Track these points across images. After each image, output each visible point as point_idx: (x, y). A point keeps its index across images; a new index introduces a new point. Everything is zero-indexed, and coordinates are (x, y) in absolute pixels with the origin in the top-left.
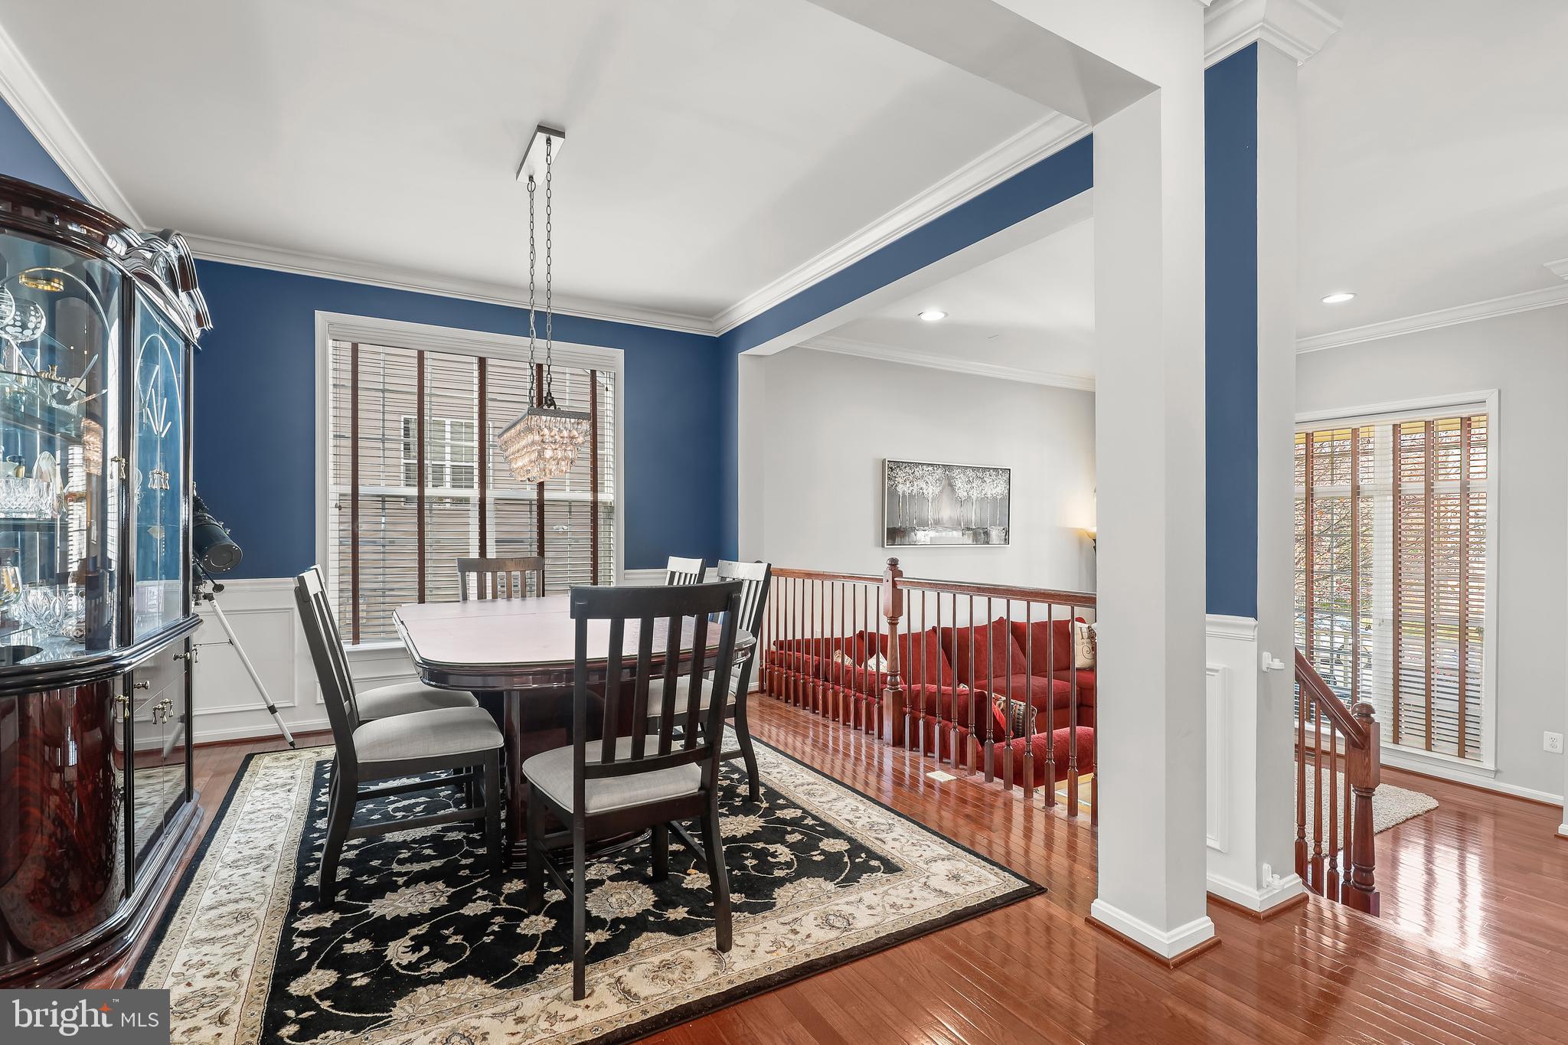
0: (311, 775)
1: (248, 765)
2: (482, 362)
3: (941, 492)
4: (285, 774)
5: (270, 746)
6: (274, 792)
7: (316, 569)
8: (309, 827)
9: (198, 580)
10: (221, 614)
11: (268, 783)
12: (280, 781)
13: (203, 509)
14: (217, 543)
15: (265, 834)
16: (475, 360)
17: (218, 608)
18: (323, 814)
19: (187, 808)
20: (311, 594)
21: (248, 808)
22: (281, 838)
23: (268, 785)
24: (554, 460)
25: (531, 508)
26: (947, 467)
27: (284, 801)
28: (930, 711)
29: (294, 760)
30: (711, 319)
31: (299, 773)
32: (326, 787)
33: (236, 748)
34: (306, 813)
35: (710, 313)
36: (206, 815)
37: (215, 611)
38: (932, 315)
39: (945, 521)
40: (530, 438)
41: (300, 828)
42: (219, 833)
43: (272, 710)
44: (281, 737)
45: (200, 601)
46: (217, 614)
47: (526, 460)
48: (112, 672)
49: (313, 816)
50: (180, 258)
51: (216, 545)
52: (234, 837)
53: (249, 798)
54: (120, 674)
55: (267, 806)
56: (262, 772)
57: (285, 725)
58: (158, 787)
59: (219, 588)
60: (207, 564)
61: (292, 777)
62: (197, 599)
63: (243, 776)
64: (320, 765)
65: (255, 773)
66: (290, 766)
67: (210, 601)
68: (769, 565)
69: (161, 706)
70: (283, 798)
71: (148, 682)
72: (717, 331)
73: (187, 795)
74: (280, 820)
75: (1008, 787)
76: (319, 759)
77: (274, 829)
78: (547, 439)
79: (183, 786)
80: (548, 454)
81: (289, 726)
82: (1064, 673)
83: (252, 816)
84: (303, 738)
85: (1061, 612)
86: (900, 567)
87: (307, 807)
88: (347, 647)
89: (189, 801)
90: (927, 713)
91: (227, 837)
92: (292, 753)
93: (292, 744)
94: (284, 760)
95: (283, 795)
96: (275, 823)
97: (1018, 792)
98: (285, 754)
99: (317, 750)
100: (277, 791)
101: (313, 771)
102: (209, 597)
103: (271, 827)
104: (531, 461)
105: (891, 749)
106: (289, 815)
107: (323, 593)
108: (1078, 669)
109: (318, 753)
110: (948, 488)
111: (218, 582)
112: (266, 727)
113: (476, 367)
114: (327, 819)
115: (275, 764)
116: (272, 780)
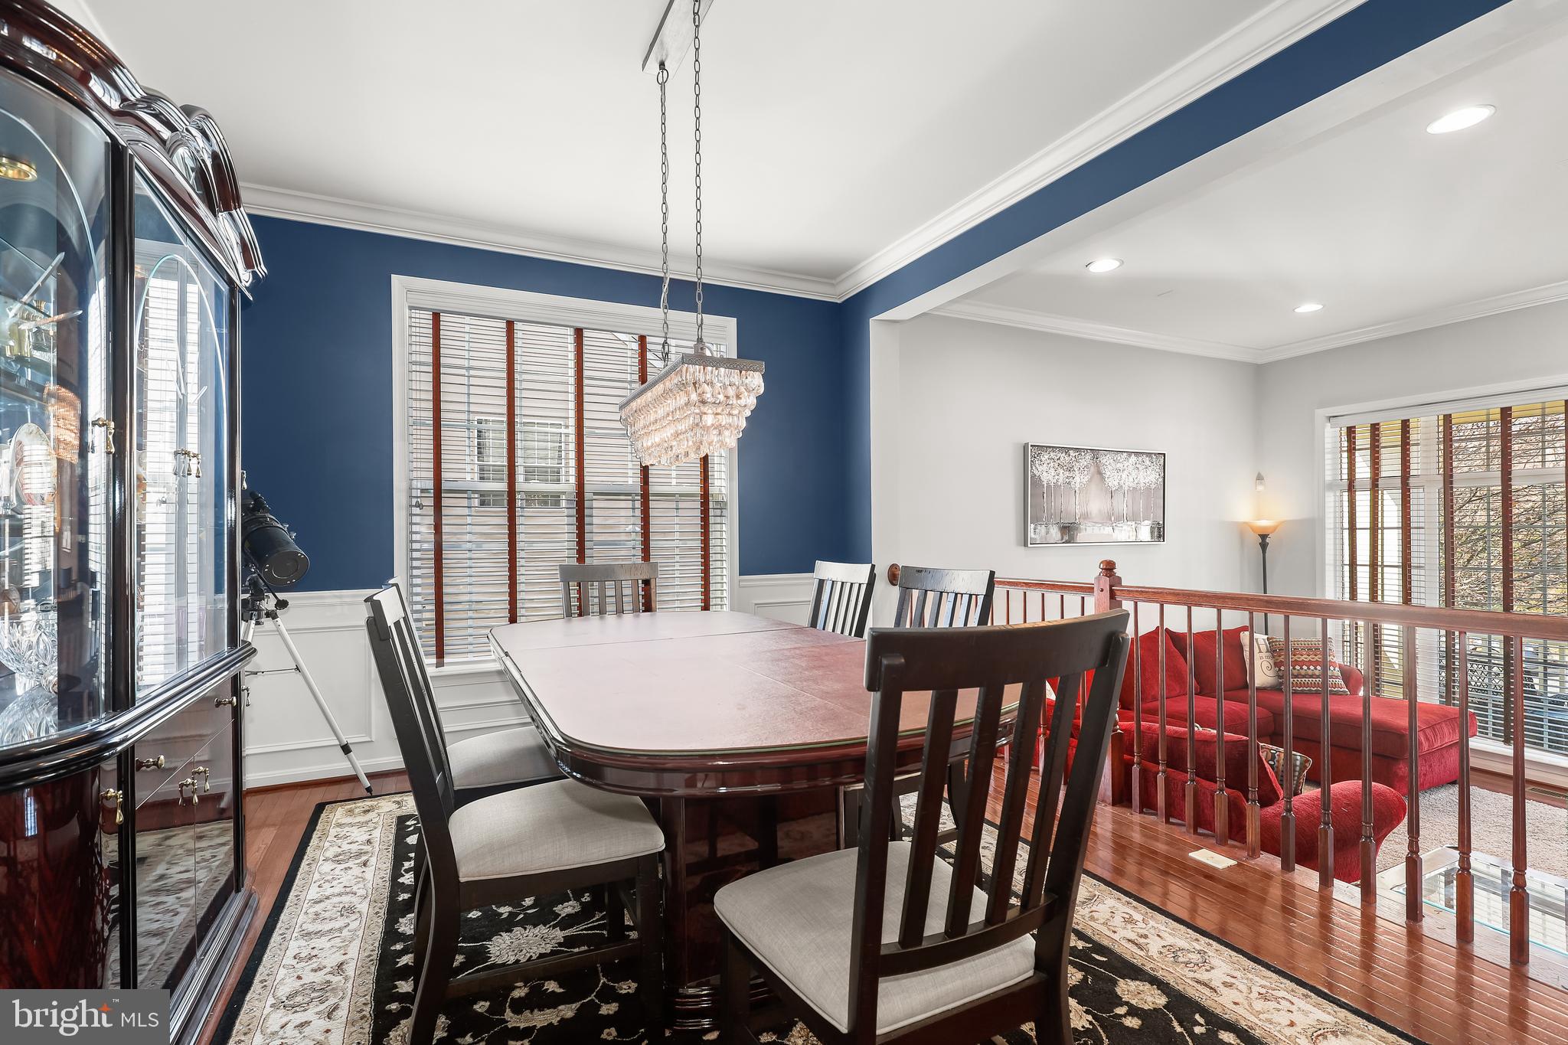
0: (392, 837)
1: (317, 821)
2: (579, 333)
3: (1090, 481)
4: (359, 835)
5: (343, 791)
6: (347, 865)
7: (397, 585)
8: (391, 934)
9: (258, 595)
10: (286, 634)
11: (340, 850)
12: (354, 848)
13: (264, 508)
14: (280, 549)
15: (333, 941)
16: (571, 331)
17: (283, 628)
18: (407, 907)
19: (236, 903)
20: (390, 622)
21: (313, 893)
22: (353, 951)
23: (340, 855)
24: (715, 428)
25: (634, 505)
26: (1095, 453)
27: (359, 882)
28: (1175, 762)
29: (371, 813)
30: (833, 282)
31: (377, 834)
32: (410, 859)
33: (306, 792)
34: (385, 903)
35: (832, 273)
36: (263, 902)
37: (278, 630)
38: (1104, 265)
39: (1093, 515)
40: (682, 399)
41: (378, 932)
42: (276, 938)
43: (346, 749)
44: (354, 779)
45: (263, 620)
46: (281, 634)
47: (669, 431)
48: (96, 757)
49: (395, 911)
50: (215, 156)
51: (278, 551)
52: (294, 947)
53: (317, 876)
54: (109, 757)
55: (336, 890)
56: (333, 832)
57: (359, 764)
58: (207, 854)
59: (282, 604)
60: (269, 575)
61: (369, 842)
62: (259, 617)
63: (311, 838)
64: (402, 820)
65: (325, 834)
66: (367, 822)
67: (273, 619)
68: (992, 574)
69: (190, 781)
70: (357, 877)
71: (162, 757)
72: (840, 296)
73: (235, 881)
74: (353, 917)
75: (1287, 867)
76: (400, 813)
77: (345, 932)
78: (708, 396)
79: (232, 865)
80: (709, 420)
81: (363, 764)
82: (1241, 693)
83: (318, 908)
84: (378, 783)
85: (1233, 619)
86: (1118, 572)
87: (386, 893)
88: (431, 671)
89: (238, 891)
90: (1168, 765)
91: (283, 947)
92: (368, 803)
93: (369, 790)
94: (359, 814)
95: (357, 871)
96: (347, 921)
97: (1307, 878)
98: (360, 804)
99: (397, 798)
100: (350, 864)
101: (393, 831)
102: (272, 615)
103: (340, 930)
104: (677, 435)
105: (1109, 809)
106: (364, 907)
107: (406, 619)
108: (1258, 689)
109: (398, 803)
110: (1097, 477)
111: (281, 596)
112: (339, 767)
113: (571, 339)
114: (413, 915)
115: (349, 820)
116: (346, 847)
